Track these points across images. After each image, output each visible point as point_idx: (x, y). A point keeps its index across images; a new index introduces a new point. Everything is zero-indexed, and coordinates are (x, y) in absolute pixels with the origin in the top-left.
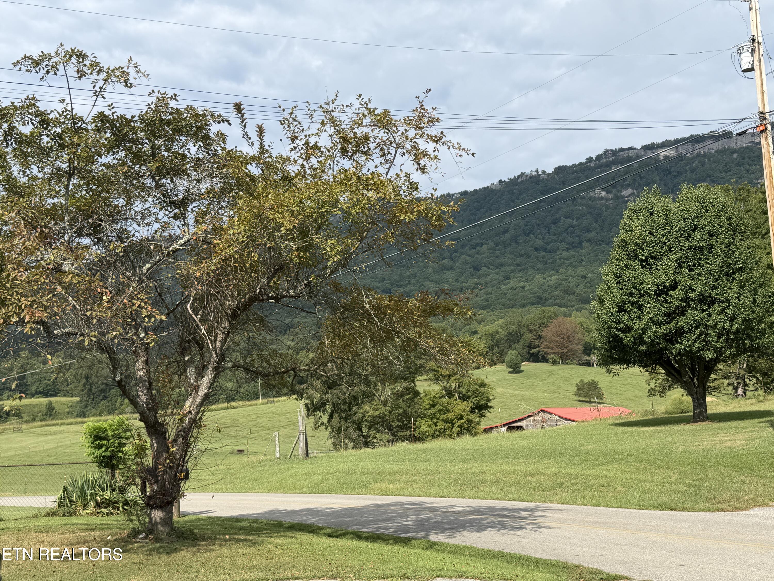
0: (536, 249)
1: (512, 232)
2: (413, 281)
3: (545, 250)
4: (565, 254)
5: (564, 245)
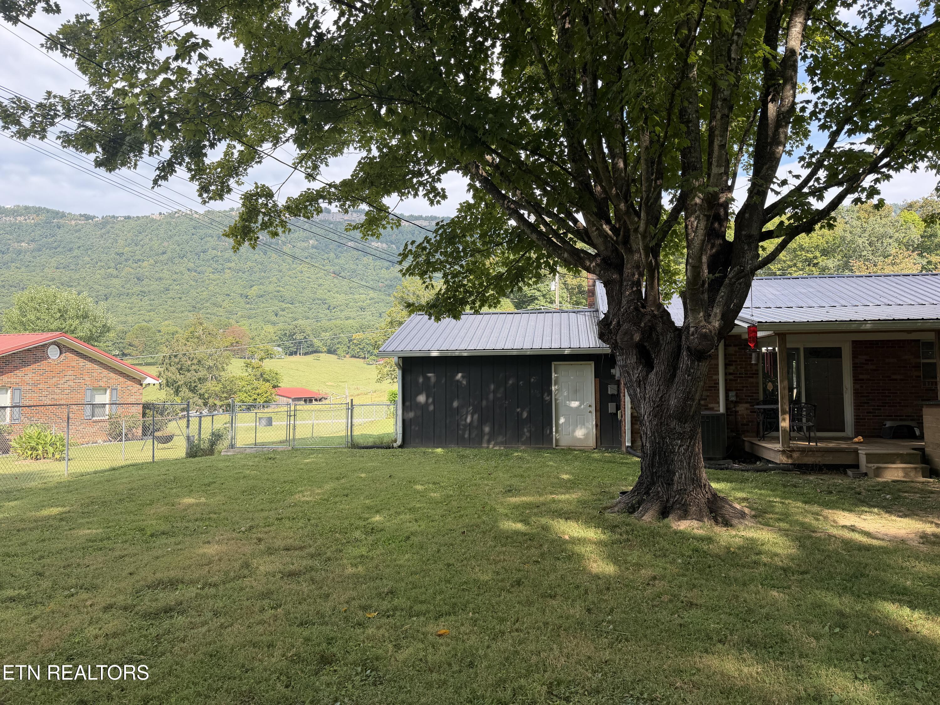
0: (189, 270)
1: (169, 254)
2: (82, 283)
3: (195, 271)
4: (212, 276)
5: (211, 269)
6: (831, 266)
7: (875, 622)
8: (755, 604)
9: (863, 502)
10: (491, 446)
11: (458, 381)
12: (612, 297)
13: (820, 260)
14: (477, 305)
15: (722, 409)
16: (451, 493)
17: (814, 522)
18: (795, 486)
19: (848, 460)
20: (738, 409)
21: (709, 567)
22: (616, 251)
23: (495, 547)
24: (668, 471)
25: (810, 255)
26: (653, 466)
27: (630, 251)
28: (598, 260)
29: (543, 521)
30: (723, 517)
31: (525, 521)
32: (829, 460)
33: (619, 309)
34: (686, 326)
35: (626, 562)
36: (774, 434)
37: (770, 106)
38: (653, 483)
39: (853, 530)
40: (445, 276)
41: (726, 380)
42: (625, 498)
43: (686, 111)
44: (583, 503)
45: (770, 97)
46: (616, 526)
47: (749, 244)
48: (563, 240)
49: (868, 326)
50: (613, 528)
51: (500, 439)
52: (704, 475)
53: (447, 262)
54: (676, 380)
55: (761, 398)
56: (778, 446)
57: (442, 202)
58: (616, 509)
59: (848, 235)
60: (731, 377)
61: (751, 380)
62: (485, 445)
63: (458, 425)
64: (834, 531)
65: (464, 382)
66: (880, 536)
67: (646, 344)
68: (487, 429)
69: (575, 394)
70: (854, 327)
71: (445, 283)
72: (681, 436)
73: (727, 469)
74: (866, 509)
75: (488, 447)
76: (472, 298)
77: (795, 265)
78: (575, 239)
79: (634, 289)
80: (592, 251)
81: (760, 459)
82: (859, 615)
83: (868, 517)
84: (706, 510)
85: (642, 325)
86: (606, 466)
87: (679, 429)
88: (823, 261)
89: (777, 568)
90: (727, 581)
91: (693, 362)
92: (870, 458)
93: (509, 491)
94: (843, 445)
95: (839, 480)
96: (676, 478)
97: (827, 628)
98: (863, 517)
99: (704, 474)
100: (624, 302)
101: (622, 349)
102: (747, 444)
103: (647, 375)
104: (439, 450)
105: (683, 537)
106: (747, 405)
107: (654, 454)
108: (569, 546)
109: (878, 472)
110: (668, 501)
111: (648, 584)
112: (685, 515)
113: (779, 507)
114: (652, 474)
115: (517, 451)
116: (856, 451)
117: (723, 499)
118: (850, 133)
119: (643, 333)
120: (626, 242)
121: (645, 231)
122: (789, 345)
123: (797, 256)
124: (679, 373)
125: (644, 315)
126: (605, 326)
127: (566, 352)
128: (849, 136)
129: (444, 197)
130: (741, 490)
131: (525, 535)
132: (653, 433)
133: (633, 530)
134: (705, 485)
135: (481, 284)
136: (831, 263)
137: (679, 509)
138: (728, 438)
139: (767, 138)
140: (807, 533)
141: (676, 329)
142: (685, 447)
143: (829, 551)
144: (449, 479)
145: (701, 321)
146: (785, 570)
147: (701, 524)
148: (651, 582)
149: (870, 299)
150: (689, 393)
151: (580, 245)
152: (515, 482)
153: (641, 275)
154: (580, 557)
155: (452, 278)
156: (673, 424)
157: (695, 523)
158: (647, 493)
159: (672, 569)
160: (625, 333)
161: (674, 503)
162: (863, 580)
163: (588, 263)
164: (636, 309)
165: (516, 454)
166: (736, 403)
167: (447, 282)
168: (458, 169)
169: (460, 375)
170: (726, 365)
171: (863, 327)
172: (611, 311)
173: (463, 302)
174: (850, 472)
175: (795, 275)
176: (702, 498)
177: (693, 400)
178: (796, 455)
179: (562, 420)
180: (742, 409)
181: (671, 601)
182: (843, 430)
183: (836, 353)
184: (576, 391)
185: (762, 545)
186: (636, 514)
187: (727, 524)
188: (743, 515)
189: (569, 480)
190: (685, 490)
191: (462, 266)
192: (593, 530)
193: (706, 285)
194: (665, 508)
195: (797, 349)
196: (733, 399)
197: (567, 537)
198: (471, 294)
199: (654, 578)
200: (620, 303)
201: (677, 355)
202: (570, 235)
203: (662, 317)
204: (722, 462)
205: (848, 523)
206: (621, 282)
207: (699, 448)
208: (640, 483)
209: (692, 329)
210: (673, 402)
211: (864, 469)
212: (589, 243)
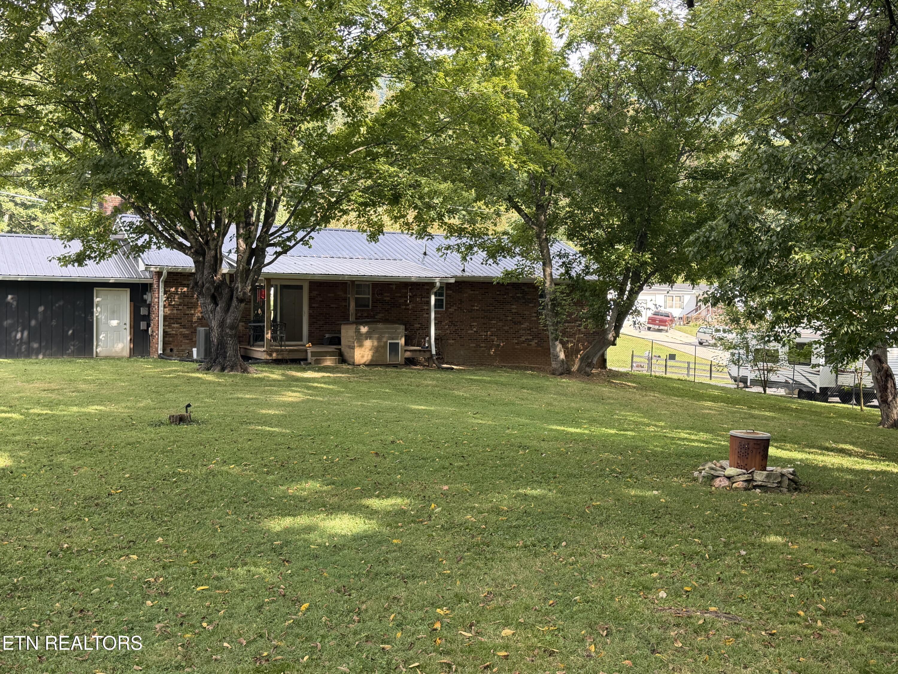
11: (8, 302)
12: (199, 269)
19: (300, 356)
22: (201, 247)
26: (217, 350)
27: (210, 249)
32: (292, 356)
33: (203, 276)
36: (261, 342)
51: (48, 352)
54: (230, 311)
55: (252, 318)
56: (263, 350)
63: (7, 342)
65: (14, 303)
67: (216, 294)
68: (35, 345)
69: (114, 314)
72: (232, 336)
81: (252, 357)
85: (215, 285)
87: (230, 333)
91: (238, 303)
92: (315, 354)
94: (300, 348)
96: (228, 355)
100: (206, 273)
107: (219, 345)
109: (317, 362)
110: (224, 365)
114: (217, 354)
116: (306, 351)
119: (215, 289)
124: (232, 308)
132: (219, 335)
137: (229, 368)
149: (322, 251)
156: (228, 331)
158: (214, 362)
160: (208, 289)
161: (227, 366)
169: (10, 297)
172: (198, 276)
174: (302, 363)
178: (273, 354)
179: (102, 336)
182: (301, 340)
183: (300, 287)
184: (113, 312)
190: (231, 360)
194: (223, 368)
195: (276, 285)
200: (203, 273)
201: (230, 299)
206: (204, 262)
210: (228, 321)
211: (309, 361)
212: (186, 239)
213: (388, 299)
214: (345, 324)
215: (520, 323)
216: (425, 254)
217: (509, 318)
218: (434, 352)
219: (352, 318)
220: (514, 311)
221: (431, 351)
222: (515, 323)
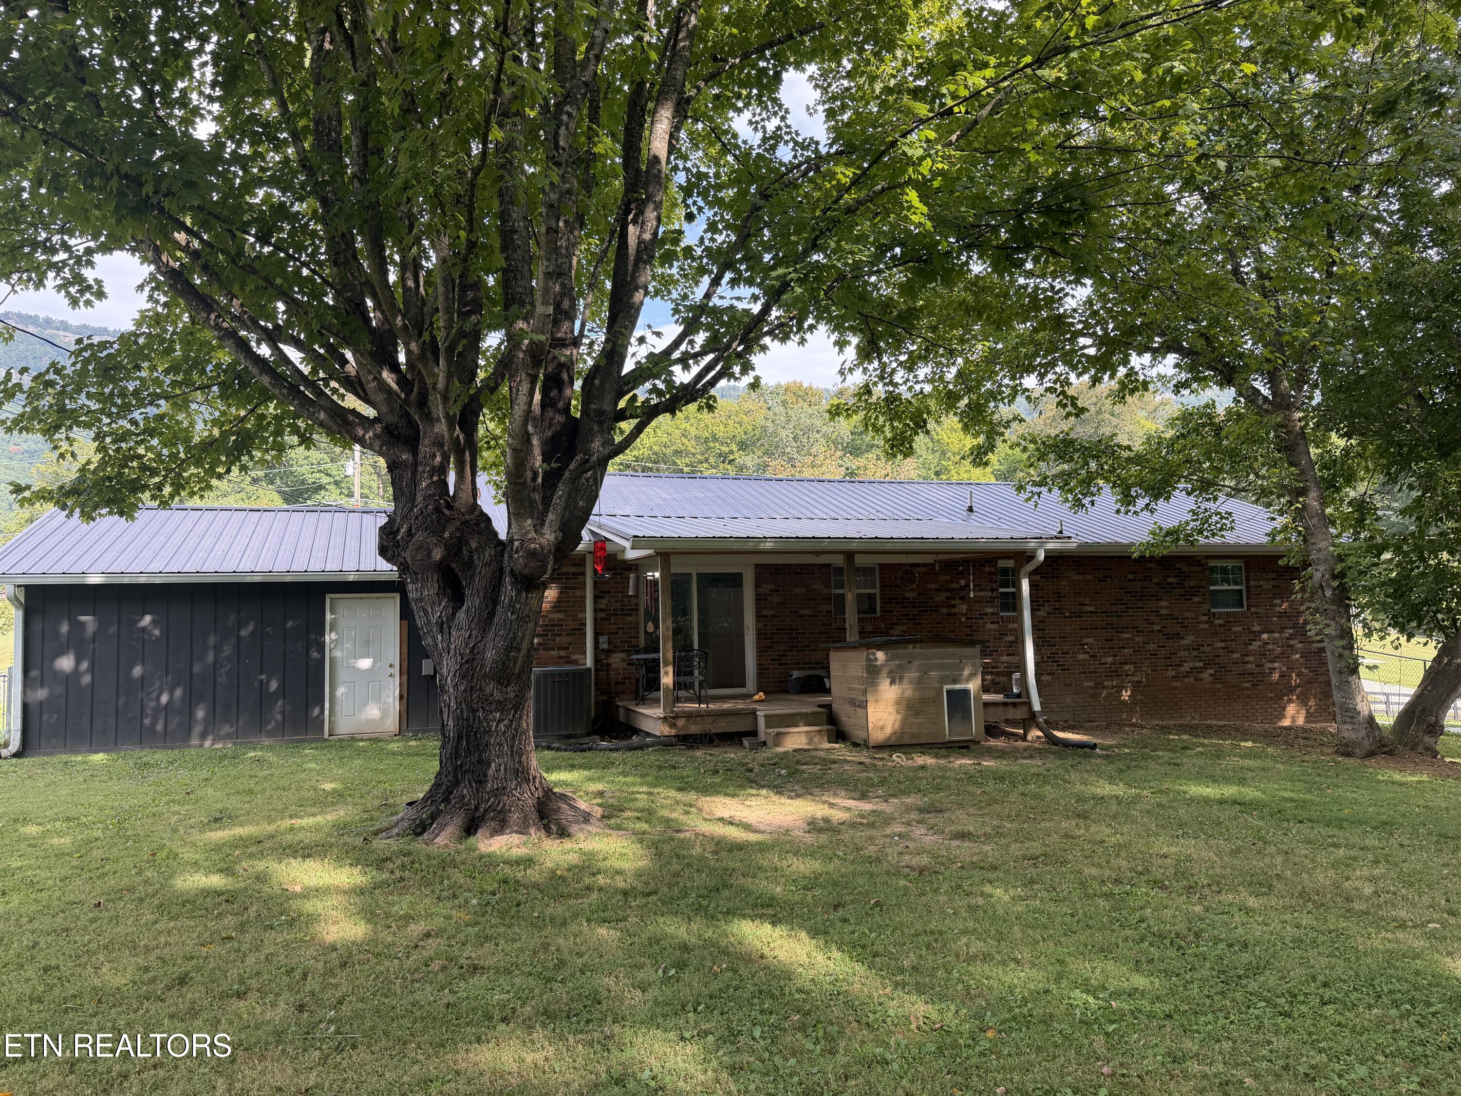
6: (749, 464)
7: (725, 952)
8: (571, 953)
9: (753, 782)
10: (208, 743)
11: (144, 629)
12: (401, 489)
13: (737, 455)
14: (167, 490)
15: (589, 662)
16: (99, 833)
17: (684, 818)
18: (674, 768)
19: (742, 725)
20: (611, 661)
21: (518, 905)
22: (406, 415)
23: (156, 922)
24: (480, 762)
25: (725, 449)
26: (457, 755)
27: (429, 418)
28: (378, 428)
29: (260, 865)
30: (558, 824)
31: (227, 871)
32: (722, 726)
33: (411, 510)
34: (511, 541)
35: (388, 915)
36: (654, 695)
37: (631, 228)
38: (456, 783)
39: (731, 823)
40: (99, 437)
41: (595, 619)
42: (412, 811)
43: (509, 215)
44: (342, 828)
45: (631, 217)
46: (386, 860)
47: (601, 423)
48: (320, 394)
49: (769, 545)
50: (381, 863)
51: (226, 729)
52: (534, 763)
53: (102, 411)
54: (496, 620)
55: (642, 644)
56: (658, 712)
57: (97, 303)
58: (395, 831)
59: (769, 424)
60: (602, 615)
61: (630, 619)
62: (195, 742)
63: (142, 709)
64: (706, 828)
65: (157, 632)
66: (762, 828)
67: (453, 565)
68: (200, 714)
69: (366, 647)
70: (751, 545)
71: (98, 450)
72: (501, 706)
73: (590, 749)
74: (754, 792)
75: (201, 746)
76: (157, 479)
77: (707, 460)
78: (342, 391)
79: (435, 478)
80: (369, 412)
81: (636, 731)
82: (708, 944)
83: (754, 802)
84: (535, 816)
85: (447, 535)
86: (407, 762)
87: (497, 696)
88: (741, 458)
89: (616, 891)
90: (538, 924)
91: (519, 593)
92: (771, 720)
93: (216, 820)
94: (740, 705)
95: (732, 755)
96: (491, 772)
97: (660, 971)
98: (748, 803)
99: (535, 760)
100: (419, 498)
101: (415, 573)
102: (622, 711)
103: (454, 614)
104: (99, 757)
105: (490, 862)
106: (623, 655)
107: (460, 738)
108: (295, 904)
109: (778, 738)
110: (477, 808)
111: (416, 946)
112: (501, 827)
113: (642, 800)
114: (456, 769)
115: (255, 749)
116: (754, 713)
117: (563, 797)
118: (734, 283)
119: (448, 549)
120: (423, 403)
121: (447, 389)
122: (674, 570)
123: (709, 448)
124: (499, 608)
125: (449, 520)
126: (388, 535)
127: (351, 578)
128: (732, 288)
129: (101, 295)
130: (599, 779)
131: (219, 893)
132: (459, 704)
133: (413, 862)
134: (534, 778)
135: (174, 456)
136: (749, 460)
137: (493, 819)
138: (597, 703)
139: (626, 274)
140: (669, 833)
141: (500, 543)
142: (506, 722)
143: (691, 856)
144: (101, 809)
145: (528, 532)
146: (625, 893)
147: (524, 837)
148: (421, 943)
149: (777, 509)
150: (513, 639)
151: (351, 402)
152: (233, 803)
153: (446, 458)
154: (313, 919)
155: (114, 442)
156: (490, 688)
157: (515, 839)
158: (446, 800)
159: (463, 916)
160: (419, 548)
161: (486, 810)
162: (726, 893)
163: (360, 432)
164: (437, 509)
165: (252, 754)
166: (608, 652)
167: (100, 449)
168: (133, 250)
169: (148, 619)
170: (596, 598)
171: (762, 546)
172: (399, 512)
173: (137, 487)
174: (746, 742)
175: (706, 474)
176: (528, 797)
177: (519, 650)
178: (681, 722)
179: (341, 691)
180: (617, 660)
181: (444, 968)
182: (743, 685)
183: (736, 580)
184: (367, 643)
185: (604, 859)
186: (425, 836)
187: (563, 833)
188: (586, 818)
189: (334, 791)
190: (504, 788)
191: (134, 422)
192: (347, 870)
193: (540, 480)
194: (473, 820)
195: (690, 575)
196: (605, 646)
197: (298, 889)
198: (154, 472)
199: (428, 935)
200: (413, 499)
201: (497, 583)
202: (334, 384)
203: (477, 524)
204: (585, 740)
205: (726, 814)
206: (415, 465)
207: (528, 721)
208: (436, 786)
209: (516, 544)
210: (490, 655)
211: (762, 737)
212: (366, 399)
213: (914, 594)
214: (837, 649)
215: (1178, 636)
216: (970, 509)
217: (1157, 627)
218: (1037, 707)
219: (852, 637)
220: (1164, 612)
221: (1029, 704)
222: (1169, 637)
